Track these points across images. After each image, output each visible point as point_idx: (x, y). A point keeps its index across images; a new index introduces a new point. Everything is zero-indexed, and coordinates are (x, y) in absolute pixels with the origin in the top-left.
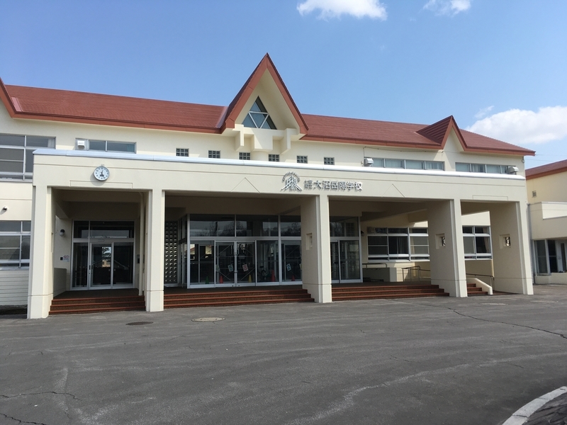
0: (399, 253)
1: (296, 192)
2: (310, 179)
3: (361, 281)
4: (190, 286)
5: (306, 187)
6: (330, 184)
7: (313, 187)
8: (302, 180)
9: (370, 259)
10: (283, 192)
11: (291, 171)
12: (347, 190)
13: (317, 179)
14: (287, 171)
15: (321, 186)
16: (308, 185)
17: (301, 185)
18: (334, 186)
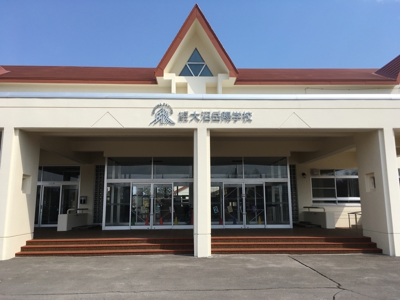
0: (351, 196)
1: (168, 126)
2: (186, 110)
3: (290, 226)
4: (105, 228)
5: (180, 119)
6: (211, 116)
7: (189, 119)
8: (176, 112)
9: (314, 202)
10: (152, 127)
11: (162, 102)
12: (232, 122)
13: (194, 110)
14: (158, 102)
15: (199, 118)
16: (183, 117)
17: (174, 118)
18: (216, 117)
